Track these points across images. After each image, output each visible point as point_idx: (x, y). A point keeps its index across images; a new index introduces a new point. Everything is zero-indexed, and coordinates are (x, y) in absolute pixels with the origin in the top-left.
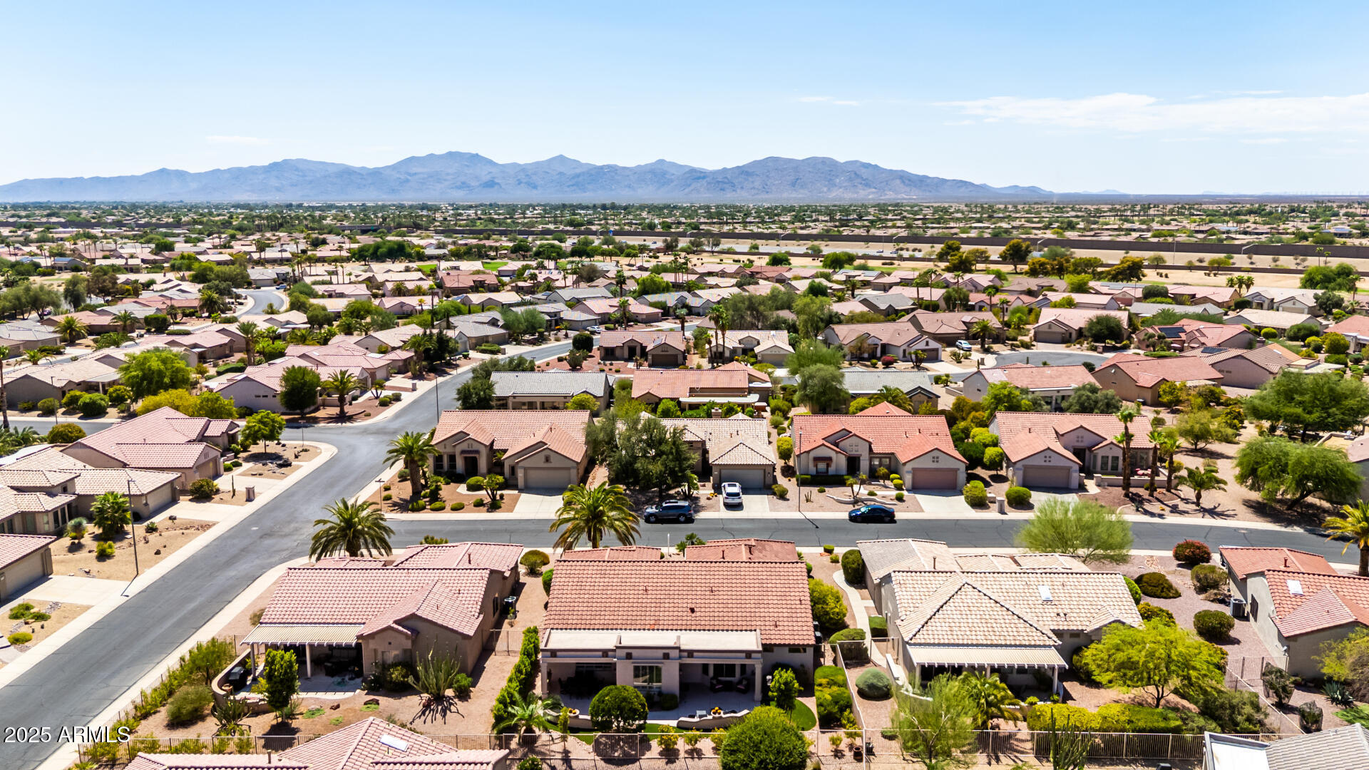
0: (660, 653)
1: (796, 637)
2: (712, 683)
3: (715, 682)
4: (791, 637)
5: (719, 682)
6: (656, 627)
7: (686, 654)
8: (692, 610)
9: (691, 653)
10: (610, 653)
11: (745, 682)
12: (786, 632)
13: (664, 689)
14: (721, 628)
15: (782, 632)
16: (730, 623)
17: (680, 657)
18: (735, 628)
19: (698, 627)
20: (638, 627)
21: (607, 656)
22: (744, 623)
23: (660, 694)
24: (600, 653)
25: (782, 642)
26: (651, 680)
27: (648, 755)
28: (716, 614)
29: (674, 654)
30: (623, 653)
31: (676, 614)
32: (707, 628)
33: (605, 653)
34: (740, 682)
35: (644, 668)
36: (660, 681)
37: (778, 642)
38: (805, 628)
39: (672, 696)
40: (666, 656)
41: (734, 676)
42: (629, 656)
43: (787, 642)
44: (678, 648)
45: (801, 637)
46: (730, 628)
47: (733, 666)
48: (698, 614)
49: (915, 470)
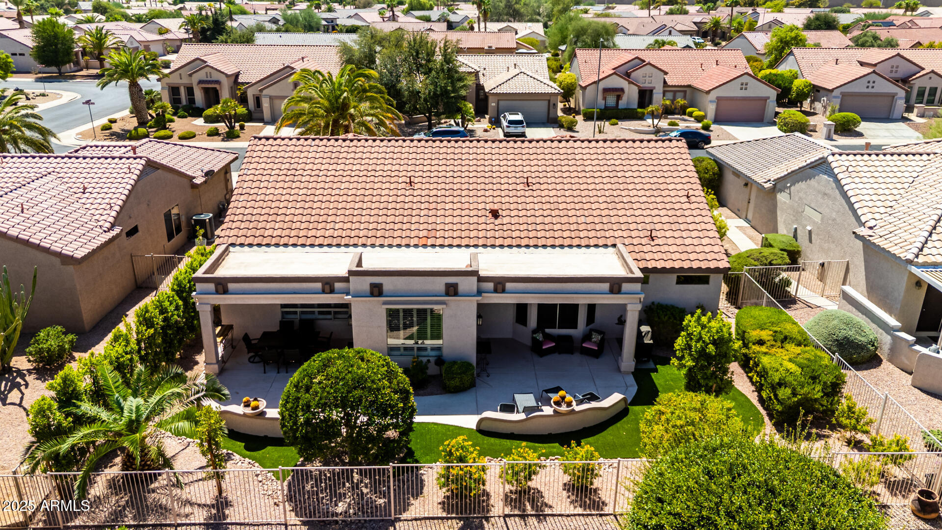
0: (439, 284)
1: (693, 256)
2: (534, 340)
3: (540, 337)
4: (684, 256)
5: (549, 338)
6: (430, 242)
7: (490, 286)
8: (495, 214)
9: (500, 284)
10: (338, 285)
11: (596, 337)
12: (673, 248)
13: (446, 352)
14: (550, 242)
15: (663, 249)
16: (566, 234)
17: (480, 292)
18: (576, 242)
19: (508, 242)
20: (396, 242)
21: (332, 291)
22: (592, 234)
23: (440, 361)
24: (319, 285)
25: (668, 265)
26: (422, 335)
27: (417, 508)
28: (538, 220)
29: (467, 284)
30: (364, 284)
31: (466, 219)
32: (524, 242)
33: (328, 284)
34: (587, 337)
35: (408, 312)
36: (438, 337)
37: (659, 265)
38: (705, 241)
39: (465, 366)
40: (452, 290)
41: (576, 327)
42: (376, 291)
43: (677, 265)
44: (475, 273)
45: (701, 256)
46: (567, 242)
47: (575, 307)
48: (506, 220)
49: (719, 99)
